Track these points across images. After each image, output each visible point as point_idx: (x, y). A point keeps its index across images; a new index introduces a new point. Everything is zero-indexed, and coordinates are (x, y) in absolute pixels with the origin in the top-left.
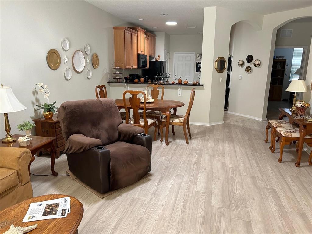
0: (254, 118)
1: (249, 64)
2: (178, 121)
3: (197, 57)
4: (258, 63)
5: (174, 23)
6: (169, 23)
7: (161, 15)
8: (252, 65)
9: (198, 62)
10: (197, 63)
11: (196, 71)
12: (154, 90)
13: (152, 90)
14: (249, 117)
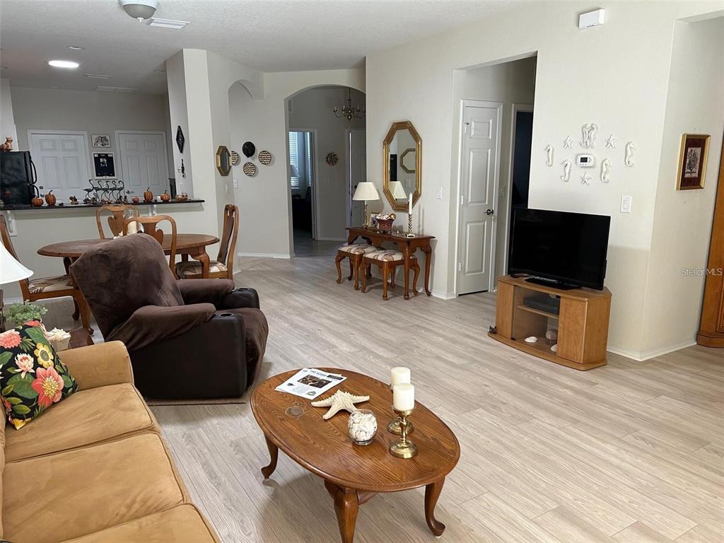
0: (276, 256)
1: (249, 160)
2: (218, 270)
3: (94, 142)
4: (267, 158)
5: (72, 65)
6: (56, 64)
7: (67, 47)
8: (255, 160)
9: (99, 155)
10: (96, 156)
11: (97, 175)
12: (115, 218)
13: (110, 219)
14: (265, 256)
